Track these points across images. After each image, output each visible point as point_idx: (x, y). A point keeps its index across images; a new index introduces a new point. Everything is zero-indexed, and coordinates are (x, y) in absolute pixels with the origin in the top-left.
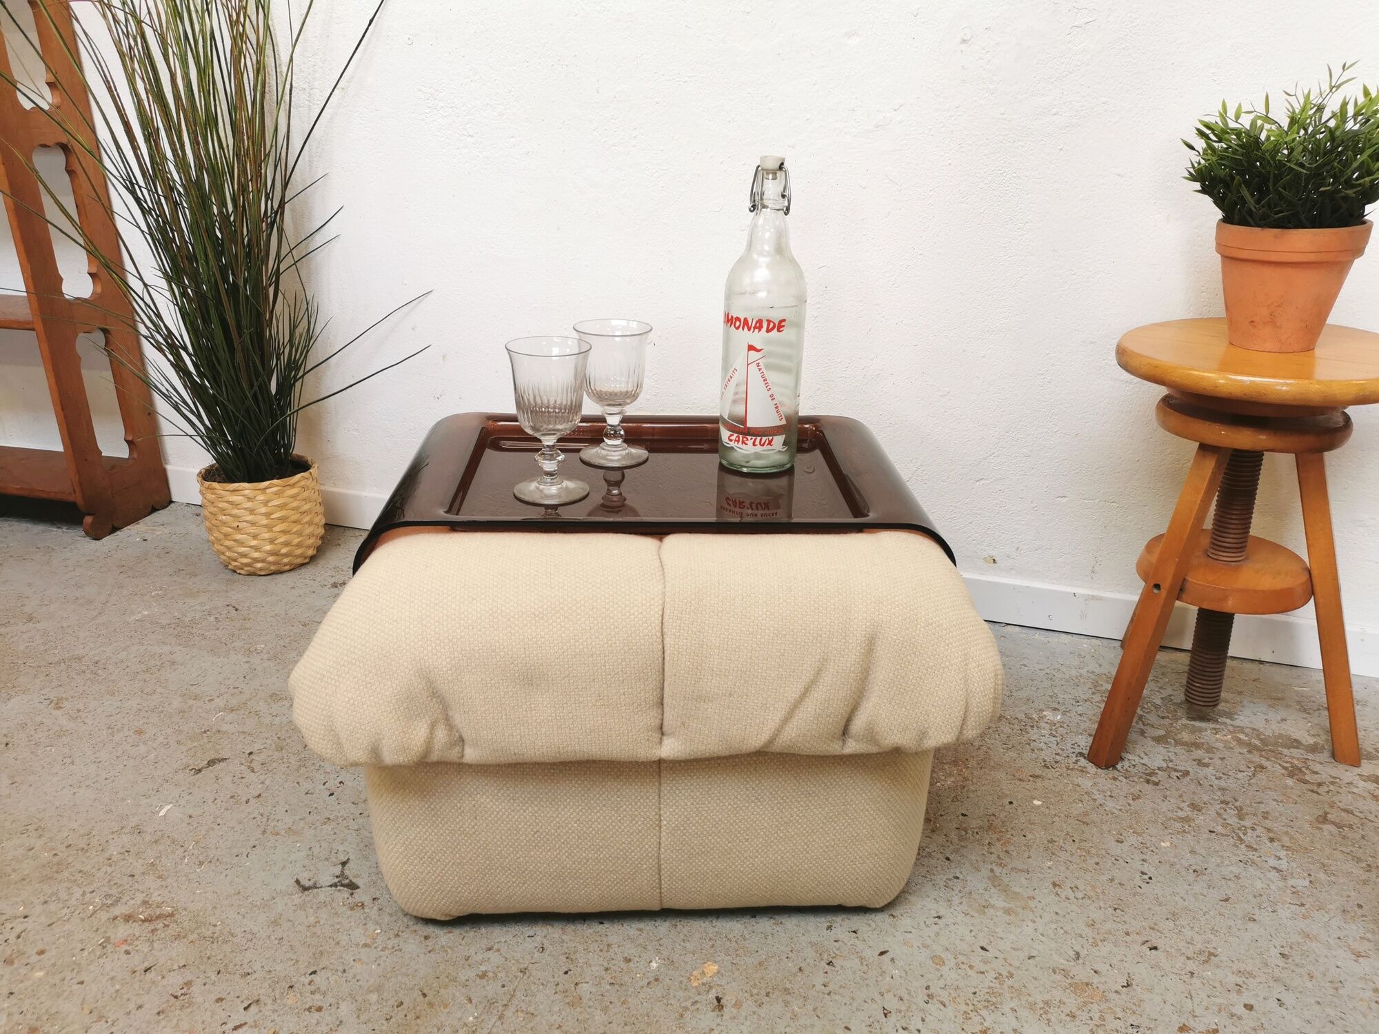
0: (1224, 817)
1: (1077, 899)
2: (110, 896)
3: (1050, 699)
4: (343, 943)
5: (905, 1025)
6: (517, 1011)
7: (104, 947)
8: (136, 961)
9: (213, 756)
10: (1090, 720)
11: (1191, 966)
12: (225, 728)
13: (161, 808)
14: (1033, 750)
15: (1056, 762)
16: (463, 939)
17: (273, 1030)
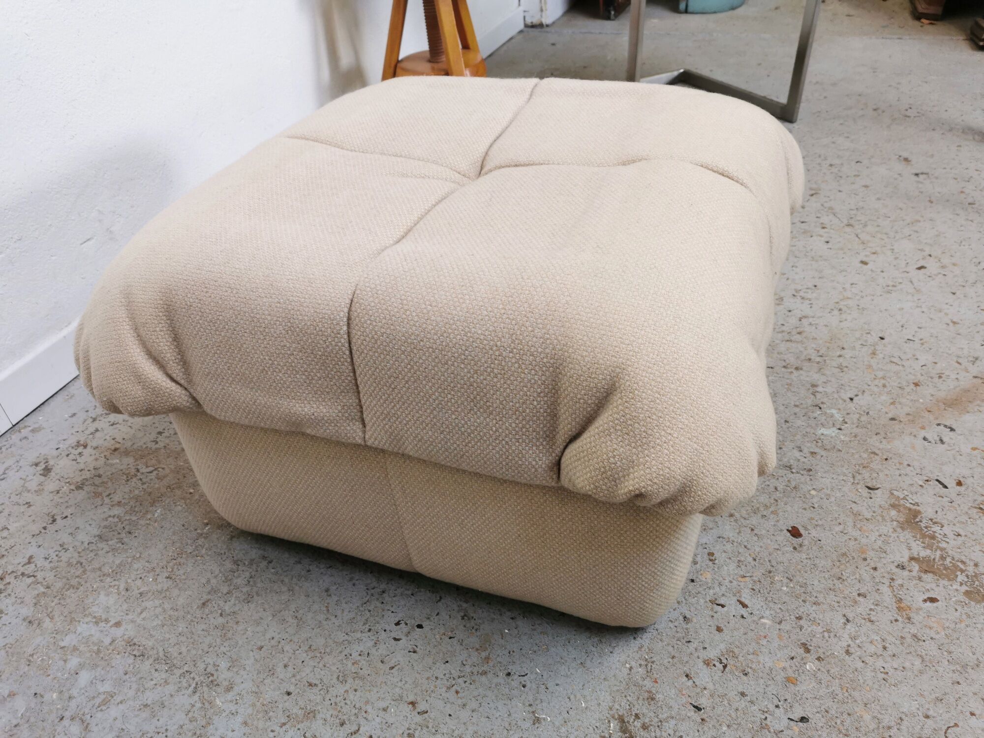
17: (740, 579)
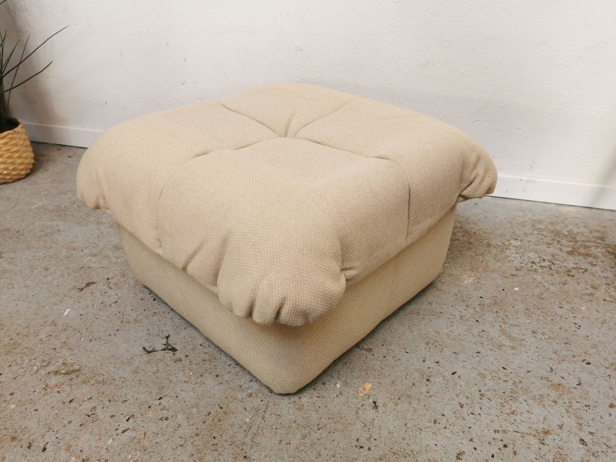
0: (609, 292)
1: (546, 339)
2: (45, 361)
3: (512, 234)
4: (174, 381)
5: (472, 412)
6: (271, 414)
7: (46, 390)
8: (64, 396)
9: (88, 281)
10: (534, 244)
11: (609, 372)
12: (92, 265)
13: (65, 311)
14: (509, 261)
15: (522, 267)
16: (236, 376)
17: (144, 432)
